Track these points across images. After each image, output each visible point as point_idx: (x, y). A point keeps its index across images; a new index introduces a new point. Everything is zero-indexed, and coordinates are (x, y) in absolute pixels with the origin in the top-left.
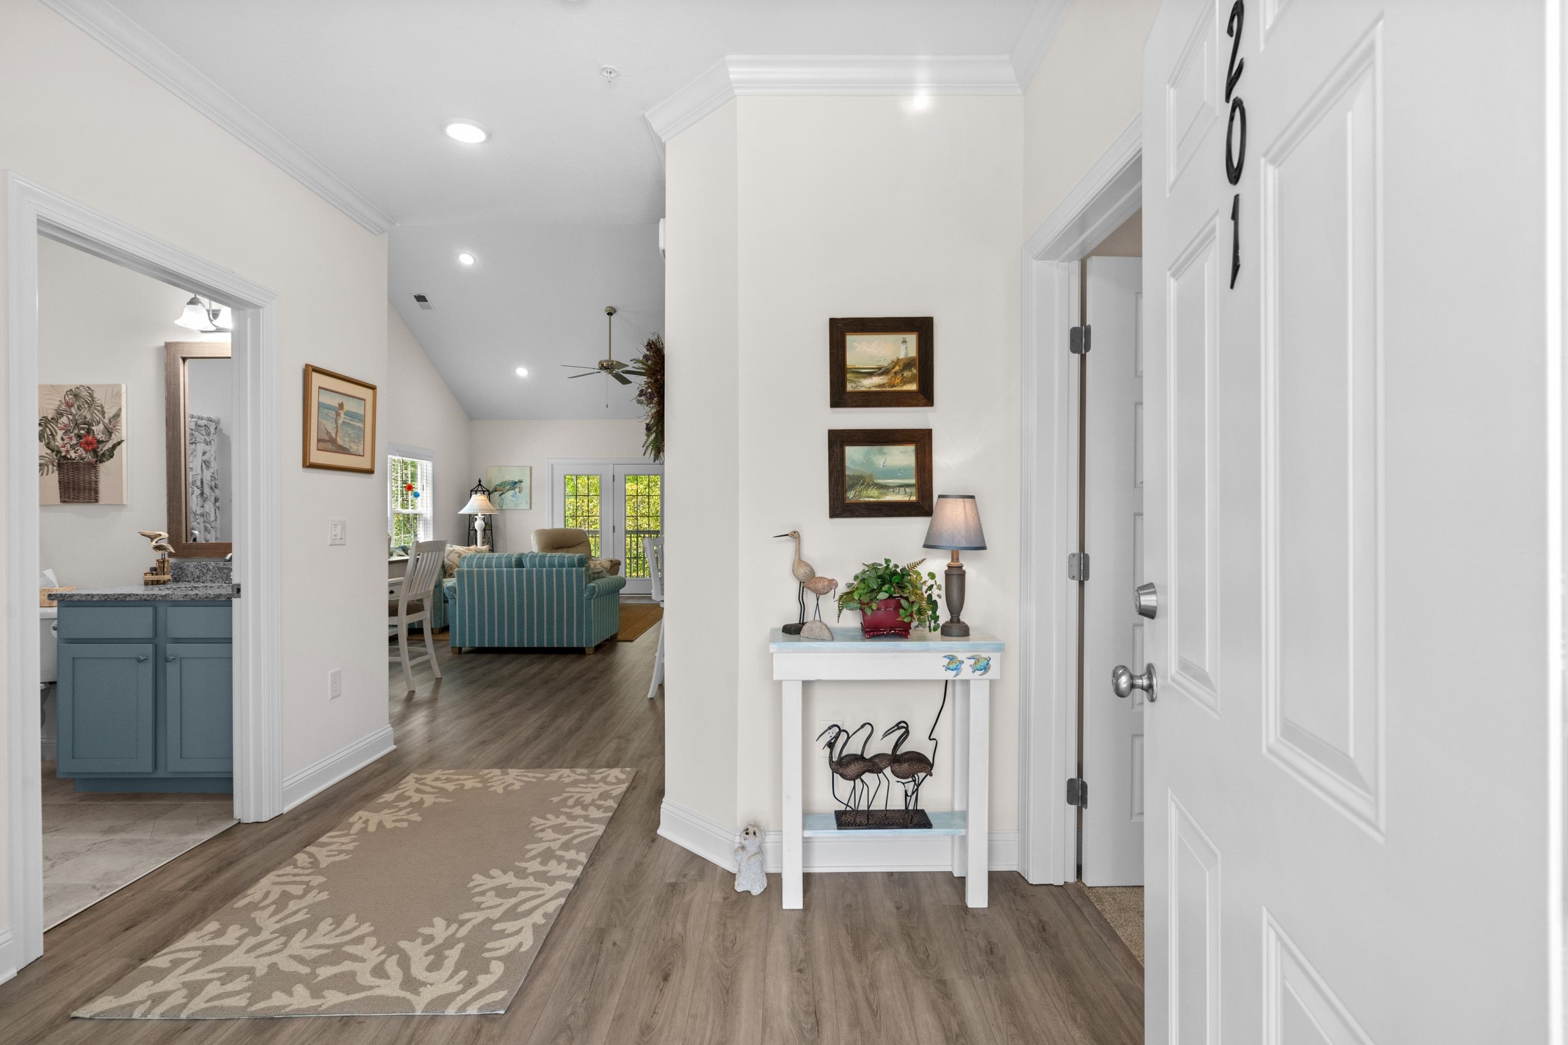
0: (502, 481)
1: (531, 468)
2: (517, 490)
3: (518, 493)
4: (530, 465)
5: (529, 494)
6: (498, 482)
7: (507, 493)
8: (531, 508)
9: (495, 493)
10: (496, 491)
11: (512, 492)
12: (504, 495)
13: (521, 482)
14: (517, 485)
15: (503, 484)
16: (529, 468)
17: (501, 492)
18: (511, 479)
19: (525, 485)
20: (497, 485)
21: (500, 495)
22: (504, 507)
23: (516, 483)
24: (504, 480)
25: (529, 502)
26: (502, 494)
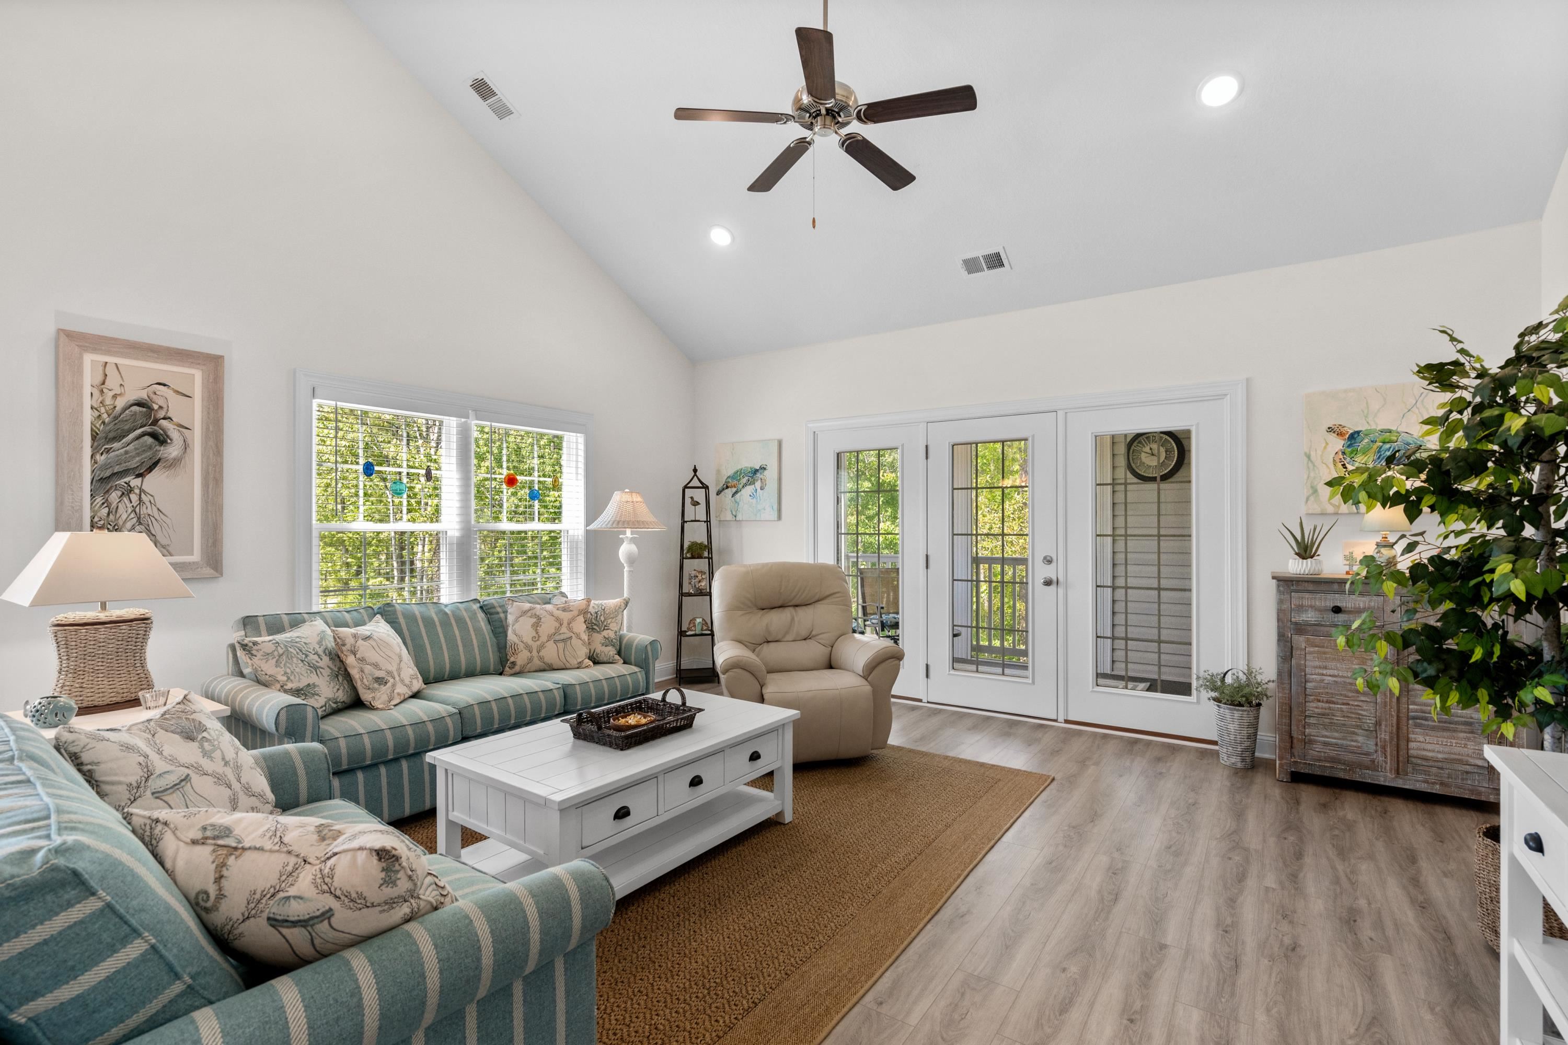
0: (735, 470)
1: (780, 444)
2: (758, 484)
3: (759, 490)
4: (778, 437)
5: (776, 492)
6: (730, 472)
7: (743, 491)
8: (779, 518)
9: (726, 491)
10: (727, 487)
11: (749, 489)
12: (739, 494)
13: (763, 468)
14: (758, 475)
15: (737, 475)
16: (776, 443)
17: (734, 490)
18: (752, 466)
19: (770, 475)
20: (729, 477)
21: (733, 496)
22: (739, 517)
23: (756, 471)
24: (739, 467)
25: (775, 507)
26: (736, 492)
